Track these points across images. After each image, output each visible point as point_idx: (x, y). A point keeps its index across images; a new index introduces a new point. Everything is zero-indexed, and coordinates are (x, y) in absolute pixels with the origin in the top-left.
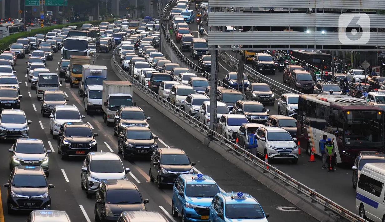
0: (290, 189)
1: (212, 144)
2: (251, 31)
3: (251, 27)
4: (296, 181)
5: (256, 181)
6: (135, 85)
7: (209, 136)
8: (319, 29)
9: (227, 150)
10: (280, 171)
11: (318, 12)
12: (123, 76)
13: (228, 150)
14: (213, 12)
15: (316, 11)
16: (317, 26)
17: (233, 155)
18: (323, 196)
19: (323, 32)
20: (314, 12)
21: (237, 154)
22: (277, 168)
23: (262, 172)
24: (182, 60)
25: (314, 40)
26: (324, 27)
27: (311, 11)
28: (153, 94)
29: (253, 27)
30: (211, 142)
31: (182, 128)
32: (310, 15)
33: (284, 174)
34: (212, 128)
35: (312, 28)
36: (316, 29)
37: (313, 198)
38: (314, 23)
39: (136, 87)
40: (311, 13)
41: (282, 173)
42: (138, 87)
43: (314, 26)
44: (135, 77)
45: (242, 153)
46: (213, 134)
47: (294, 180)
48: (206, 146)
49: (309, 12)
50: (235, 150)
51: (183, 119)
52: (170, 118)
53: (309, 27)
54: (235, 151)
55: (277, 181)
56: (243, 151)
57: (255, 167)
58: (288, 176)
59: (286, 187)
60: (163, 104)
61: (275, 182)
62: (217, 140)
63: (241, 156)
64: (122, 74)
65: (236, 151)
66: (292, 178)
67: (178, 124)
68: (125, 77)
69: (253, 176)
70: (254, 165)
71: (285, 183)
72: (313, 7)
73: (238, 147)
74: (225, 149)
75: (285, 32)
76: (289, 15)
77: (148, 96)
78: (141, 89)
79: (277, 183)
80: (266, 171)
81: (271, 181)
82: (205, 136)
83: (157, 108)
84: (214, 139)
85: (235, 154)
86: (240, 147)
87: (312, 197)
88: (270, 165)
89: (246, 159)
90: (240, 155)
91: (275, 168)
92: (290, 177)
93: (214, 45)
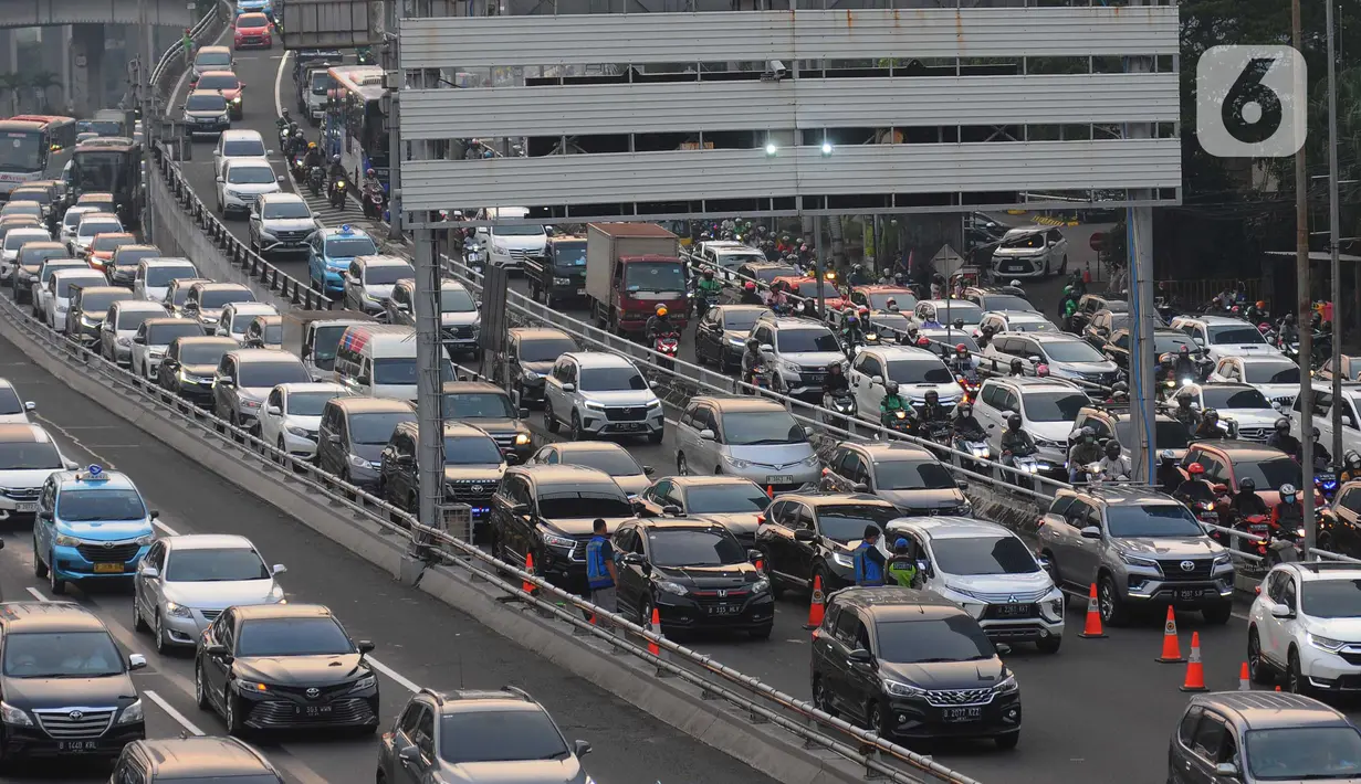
0: (772, 735)
1: (434, 580)
2: (560, 152)
3: (557, 139)
4: (796, 701)
5: (631, 710)
6: (90, 370)
7: (421, 550)
8: (811, 136)
9: (498, 599)
10: (726, 669)
11: (803, 75)
12: (33, 337)
13: (504, 600)
14: (416, 87)
15: (796, 70)
16: (801, 125)
17: (527, 617)
18: (914, 755)
19: (827, 148)
20: (789, 75)
21: (542, 611)
22: (712, 659)
23: (651, 674)
24: (248, 271)
25: (792, 176)
26: (827, 129)
27: (780, 72)
28: (167, 400)
29: (568, 137)
30: (429, 572)
31: (302, 523)
32: (773, 86)
33: (744, 677)
34: (431, 519)
35: (785, 135)
36: (798, 137)
37: (871, 763)
38: (792, 117)
39: (96, 377)
40: (778, 80)
41: (738, 674)
42: (104, 378)
43: (792, 126)
44: (84, 342)
45: (562, 606)
46: (434, 540)
47: (790, 699)
48: (413, 588)
49: (772, 74)
50: (533, 599)
51: (301, 489)
52: (250, 489)
53: (773, 131)
54: (530, 603)
55: (717, 707)
56: (566, 600)
57: (619, 658)
58: (762, 685)
59: (754, 726)
60: (216, 437)
61: (705, 708)
62: (453, 564)
63: (557, 620)
64: (30, 333)
65: (539, 602)
66: (778, 693)
67: (284, 508)
68: (41, 343)
69: (615, 691)
70: (615, 650)
71: (752, 710)
72: (787, 57)
73: (543, 587)
74: (489, 597)
75: (686, 153)
76: (693, 89)
77: (148, 411)
78: (116, 385)
79: (718, 714)
80: (667, 670)
81: (693, 707)
82: (402, 551)
83: (190, 454)
84: (439, 559)
85: (531, 613)
86: (552, 586)
87: (868, 758)
88: (682, 648)
89: (579, 630)
90: (552, 615)
91: (706, 659)
92: (769, 688)
93: (425, 212)
